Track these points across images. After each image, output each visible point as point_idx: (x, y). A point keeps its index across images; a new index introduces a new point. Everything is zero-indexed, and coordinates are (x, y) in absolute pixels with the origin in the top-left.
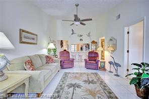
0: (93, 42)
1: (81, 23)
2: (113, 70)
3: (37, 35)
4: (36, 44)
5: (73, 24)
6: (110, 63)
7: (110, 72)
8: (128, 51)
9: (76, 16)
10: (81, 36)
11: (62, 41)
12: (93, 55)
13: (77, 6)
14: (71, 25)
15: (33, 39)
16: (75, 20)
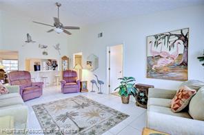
0: (65, 58)
1: (65, 31)
2: (95, 89)
5: (52, 30)
6: (93, 82)
7: (92, 91)
8: (109, 69)
9: (57, 20)
10: (45, 47)
12: (70, 75)
13: (58, 6)
14: (49, 31)
16: (55, 25)
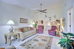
0: (57, 20)
3: (27, 20)
4: (27, 23)
10: (50, 18)
11: (42, 21)
12: (54, 28)
13: (41, 5)
15: (26, 21)
